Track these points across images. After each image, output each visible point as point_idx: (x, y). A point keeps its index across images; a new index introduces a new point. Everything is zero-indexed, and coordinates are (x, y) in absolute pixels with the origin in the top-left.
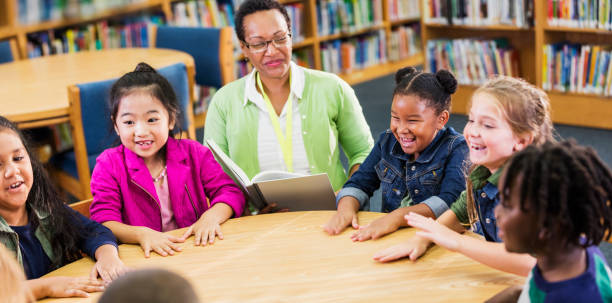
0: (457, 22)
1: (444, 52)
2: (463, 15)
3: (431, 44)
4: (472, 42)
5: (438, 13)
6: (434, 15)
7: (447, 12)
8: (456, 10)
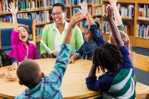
3: (104, 22)
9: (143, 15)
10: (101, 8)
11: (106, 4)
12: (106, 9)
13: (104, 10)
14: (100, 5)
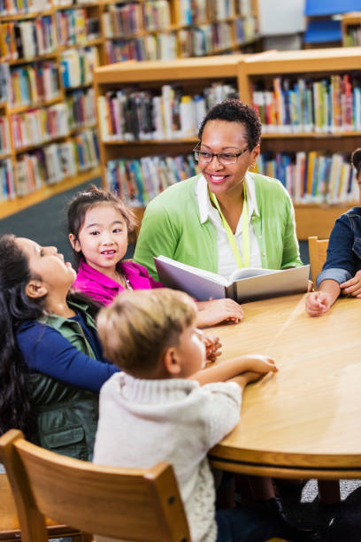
0: (144, 137)
1: (127, 172)
2: (151, 128)
3: (112, 165)
4: (163, 159)
5: (120, 129)
6: (114, 131)
7: (131, 126)
8: (143, 123)
9: (273, 119)
10: (36, 116)
11: (109, 94)
12: (112, 113)
13: (108, 118)
14: (30, 105)
